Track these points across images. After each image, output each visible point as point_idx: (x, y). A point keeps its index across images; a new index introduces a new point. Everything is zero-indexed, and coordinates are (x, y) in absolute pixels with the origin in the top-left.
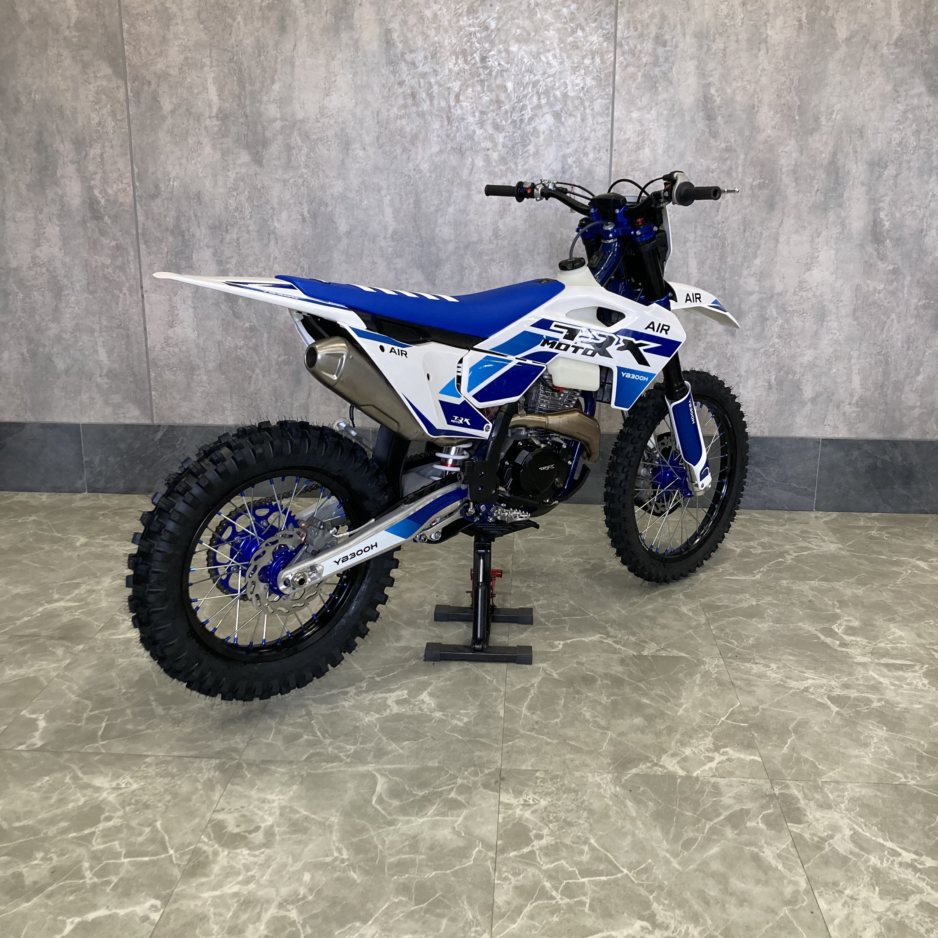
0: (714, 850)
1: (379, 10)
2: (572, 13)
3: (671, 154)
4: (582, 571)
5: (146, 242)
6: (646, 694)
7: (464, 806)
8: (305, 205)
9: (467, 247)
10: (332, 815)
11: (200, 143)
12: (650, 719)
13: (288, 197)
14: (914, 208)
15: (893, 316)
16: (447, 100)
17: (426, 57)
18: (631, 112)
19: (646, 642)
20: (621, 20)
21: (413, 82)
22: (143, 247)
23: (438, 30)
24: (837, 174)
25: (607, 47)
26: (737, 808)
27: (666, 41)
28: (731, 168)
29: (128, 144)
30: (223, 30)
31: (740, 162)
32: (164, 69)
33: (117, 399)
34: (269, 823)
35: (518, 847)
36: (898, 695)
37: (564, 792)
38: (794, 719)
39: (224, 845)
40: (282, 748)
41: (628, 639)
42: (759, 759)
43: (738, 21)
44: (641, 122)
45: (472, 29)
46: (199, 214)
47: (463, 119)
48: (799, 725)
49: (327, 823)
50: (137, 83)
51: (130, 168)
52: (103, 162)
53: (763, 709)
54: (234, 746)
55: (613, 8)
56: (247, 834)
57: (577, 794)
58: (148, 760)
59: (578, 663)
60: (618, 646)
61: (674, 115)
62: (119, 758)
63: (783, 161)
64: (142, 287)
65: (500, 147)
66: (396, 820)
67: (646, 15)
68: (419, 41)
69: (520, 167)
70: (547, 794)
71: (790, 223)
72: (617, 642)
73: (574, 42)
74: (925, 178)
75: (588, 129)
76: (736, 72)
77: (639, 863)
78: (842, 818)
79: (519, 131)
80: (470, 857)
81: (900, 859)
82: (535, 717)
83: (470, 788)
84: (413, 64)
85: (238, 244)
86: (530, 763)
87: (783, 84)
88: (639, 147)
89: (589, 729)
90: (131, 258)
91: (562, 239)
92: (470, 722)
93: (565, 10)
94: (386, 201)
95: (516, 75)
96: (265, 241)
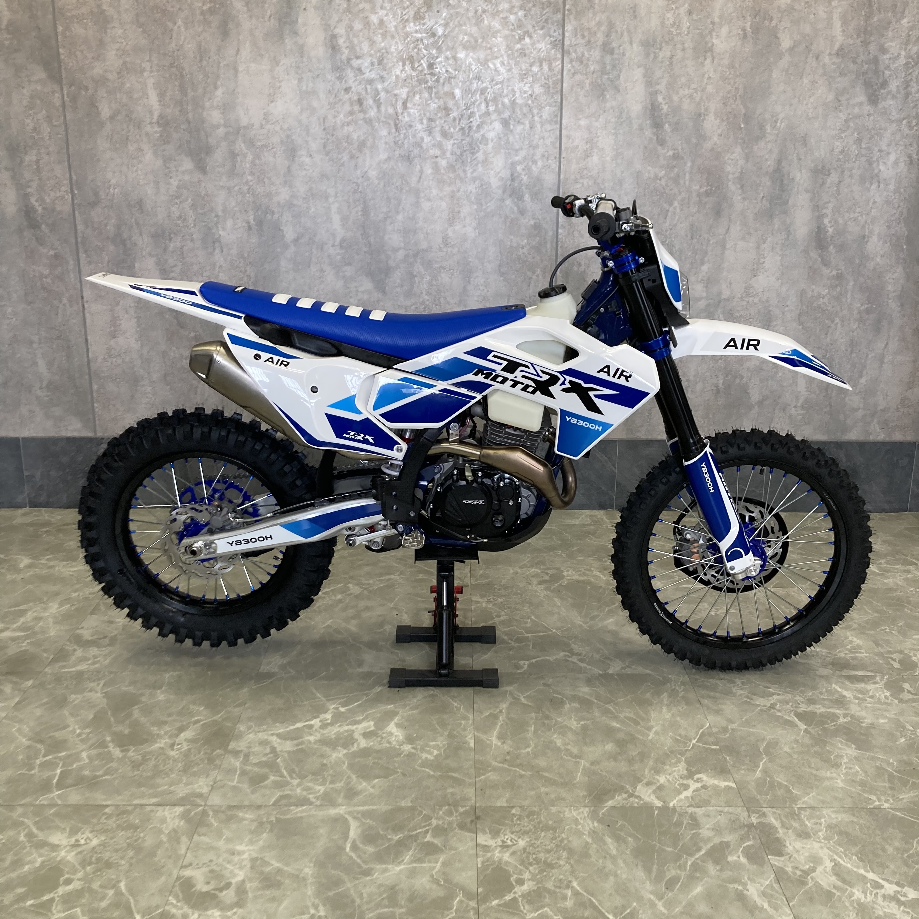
0: (698, 890)
1: (324, 15)
2: (520, 20)
3: (619, 161)
4: (541, 583)
5: (86, 251)
6: (615, 718)
7: (442, 851)
8: (251, 212)
9: (416, 255)
10: (305, 867)
11: (140, 150)
12: (621, 744)
13: (233, 204)
14: (856, 215)
15: (837, 320)
16: (394, 107)
17: (372, 64)
18: (580, 119)
19: (611, 660)
20: (569, 28)
21: (360, 88)
22: (83, 256)
23: (384, 35)
24: (782, 181)
25: (555, 55)
26: (717, 840)
27: (613, 49)
28: (678, 176)
29: (65, 151)
30: (163, 34)
31: (687, 169)
32: (101, 72)
33: (57, 411)
34: (239, 878)
35: (500, 896)
36: (862, 710)
37: (542, 831)
38: (764, 739)
39: (194, 907)
40: (249, 791)
41: (592, 657)
42: (734, 785)
43: (685, 29)
44: (589, 130)
45: (419, 35)
46: (141, 222)
47: (411, 126)
48: (769, 745)
49: (301, 875)
50: (73, 88)
51: (68, 175)
52: (38, 170)
53: (733, 730)
54: (198, 790)
55: (559, 16)
56: (217, 892)
57: (555, 832)
58: (107, 810)
59: (545, 685)
60: (583, 665)
61: (622, 123)
62: (77, 809)
63: (729, 169)
64: (82, 298)
65: (448, 155)
66: (372, 869)
67: (593, 23)
68: (366, 47)
69: (469, 175)
70: (526, 833)
71: (736, 230)
72: (582, 661)
73: (522, 49)
74: (867, 185)
75: (537, 136)
76: (683, 80)
77: (624, 908)
78: (822, 848)
79: (468, 139)
80: (452, 909)
81: (883, 891)
82: (506, 747)
83: (445, 830)
84: (359, 70)
85: (182, 253)
86: (504, 799)
87: (728, 92)
88: (587, 155)
89: (562, 758)
90: (71, 267)
91: (511, 247)
92: (440, 755)
93: (512, 17)
94: (334, 208)
95: (463, 83)
96: (210, 250)
